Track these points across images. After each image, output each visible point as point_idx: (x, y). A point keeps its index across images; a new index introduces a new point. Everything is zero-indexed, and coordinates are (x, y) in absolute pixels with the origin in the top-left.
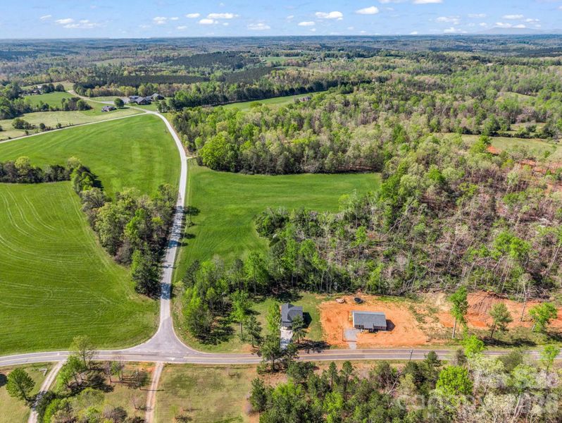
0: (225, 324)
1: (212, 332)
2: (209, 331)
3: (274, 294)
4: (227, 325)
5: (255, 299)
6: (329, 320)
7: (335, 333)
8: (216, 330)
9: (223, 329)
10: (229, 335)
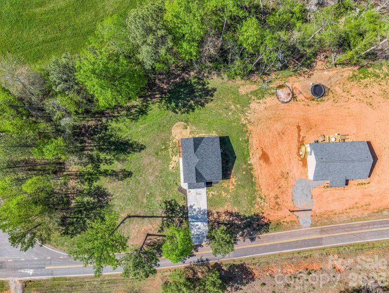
0: (90, 181)
1: (73, 204)
2: (68, 203)
3: (162, 92)
4: (95, 184)
5: (128, 109)
6: (265, 157)
7: (277, 191)
8: (78, 199)
9: (89, 194)
10: (101, 207)
